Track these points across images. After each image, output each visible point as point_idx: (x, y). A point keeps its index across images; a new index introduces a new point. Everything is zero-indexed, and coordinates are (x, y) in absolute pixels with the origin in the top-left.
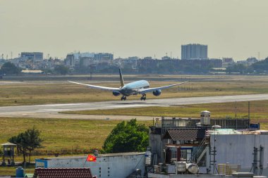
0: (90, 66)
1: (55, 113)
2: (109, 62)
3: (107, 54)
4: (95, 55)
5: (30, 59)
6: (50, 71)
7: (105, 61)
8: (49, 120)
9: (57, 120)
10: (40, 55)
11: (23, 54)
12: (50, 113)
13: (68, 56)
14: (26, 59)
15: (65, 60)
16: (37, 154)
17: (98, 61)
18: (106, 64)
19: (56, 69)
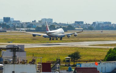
0: (102, 27)
1: (87, 45)
2: (109, 25)
3: (109, 22)
4: (104, 23)
5: (78, 24)
6: (86, 29)
7: (108, 25)
8: (85, 48)
9: (88, 48)
10: (82, 22)
11: (76, 22)
12: (85, 45)
13: (93, 23)
14: (77, 24)
15: (92, 25)
16: (79, 61)
17: (105, 25)
18: (108, 26)
19: (88, 28)
